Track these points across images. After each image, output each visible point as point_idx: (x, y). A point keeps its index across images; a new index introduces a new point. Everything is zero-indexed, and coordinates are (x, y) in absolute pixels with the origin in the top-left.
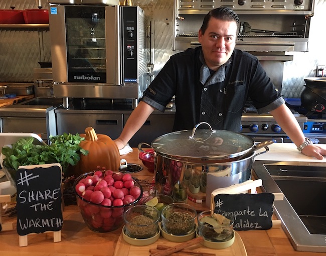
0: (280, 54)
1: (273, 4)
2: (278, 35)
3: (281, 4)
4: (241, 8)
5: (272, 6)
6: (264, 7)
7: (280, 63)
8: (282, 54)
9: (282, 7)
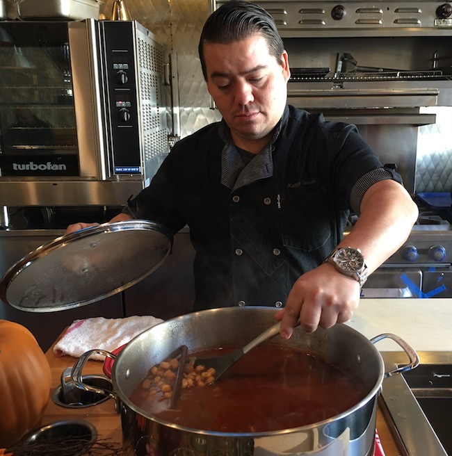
0: (410, 112)
1: (398, 16)
2: (407, 76)
3: (411, 16)
4: (337, 24)
5: (396, 22)
6: (380, 22)
7: (412, 129)
8: (414, 111)
9: (414, 21)
